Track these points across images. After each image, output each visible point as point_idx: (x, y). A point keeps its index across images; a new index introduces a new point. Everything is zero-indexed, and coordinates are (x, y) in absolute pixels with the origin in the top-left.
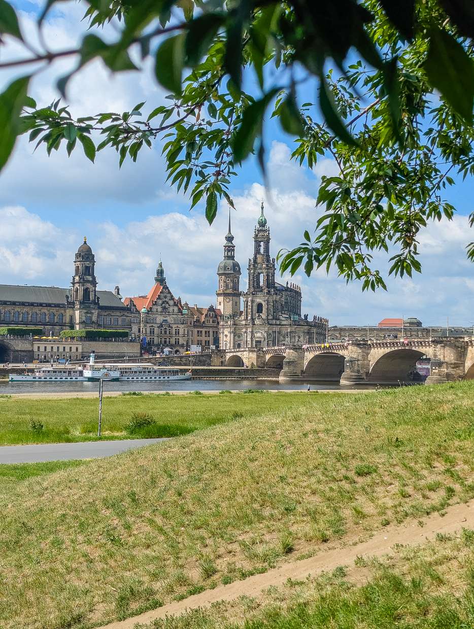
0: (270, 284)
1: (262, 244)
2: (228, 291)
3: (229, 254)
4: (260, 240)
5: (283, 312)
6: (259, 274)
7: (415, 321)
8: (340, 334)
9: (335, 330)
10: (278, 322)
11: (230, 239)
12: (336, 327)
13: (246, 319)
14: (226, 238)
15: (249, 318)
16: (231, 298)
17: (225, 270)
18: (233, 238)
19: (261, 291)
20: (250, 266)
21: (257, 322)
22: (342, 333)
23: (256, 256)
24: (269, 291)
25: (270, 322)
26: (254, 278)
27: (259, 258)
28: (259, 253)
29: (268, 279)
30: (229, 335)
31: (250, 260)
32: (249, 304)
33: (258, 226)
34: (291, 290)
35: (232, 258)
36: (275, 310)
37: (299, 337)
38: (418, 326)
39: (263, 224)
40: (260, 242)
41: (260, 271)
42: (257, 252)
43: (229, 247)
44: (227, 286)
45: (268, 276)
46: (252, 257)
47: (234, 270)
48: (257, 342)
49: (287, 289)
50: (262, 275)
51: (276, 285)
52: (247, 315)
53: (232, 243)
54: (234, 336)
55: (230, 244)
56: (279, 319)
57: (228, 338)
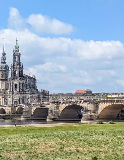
0: (21, 75)
1: (17, 57)
2: (3, 79)
3: (4, 61)
4: (16, 55)
5: (27, 88)
6: (16, 70)
7: (89, 91)
8: (56, 97)
9: (54, 95)
10: (24, 93)
11: (4, 54)
12: (54, 94)
13: (10, 91)
14: (2, 54)
15: (11, 91)
16: (4, 81)
17: (2, 68)
18: (5, 54)
19: (17, 78)
20: (11, 67)
21: (15, 92)
22: (57, 97)
23: (14, 63)
24: (20, 79)
25: (21, 92)
26: (13, 72)
27: (16, 63)
28: (15, 61)
29: (20, 73)
30: (2, 99)
31: (11, 64)
32: (11, 84)
33: (15, 49)
34: (31, 78)
35: (5, 63)
36: (23, 87)
37: (34, 99)
38: (90, 93)
39: (17, 48)
40: (16, 56)
41: (16, 69)
42: (15, 60)
43: (4, 58)
44: (3, 76)
45: (20, 71)
46: (12, 63)
47: (6, 69)
48: (15, 102)
49: (29, 77)
50: (17, 71)
51: (24, 76)
52: (10, 89)
53: (5, 57)
54: (5, 99)
55: (4, 57)
56: (25, 91)
57: (2, 100)
